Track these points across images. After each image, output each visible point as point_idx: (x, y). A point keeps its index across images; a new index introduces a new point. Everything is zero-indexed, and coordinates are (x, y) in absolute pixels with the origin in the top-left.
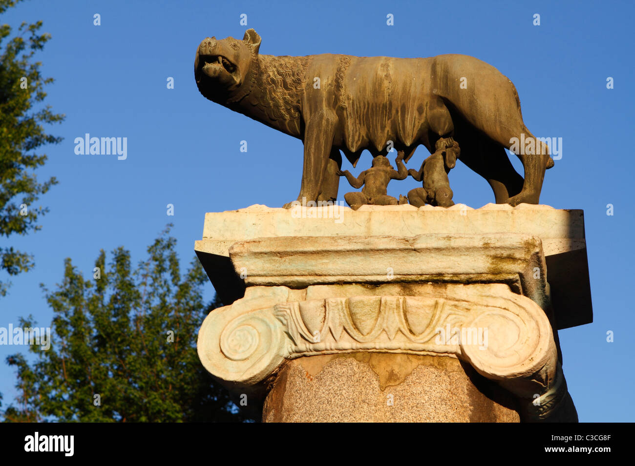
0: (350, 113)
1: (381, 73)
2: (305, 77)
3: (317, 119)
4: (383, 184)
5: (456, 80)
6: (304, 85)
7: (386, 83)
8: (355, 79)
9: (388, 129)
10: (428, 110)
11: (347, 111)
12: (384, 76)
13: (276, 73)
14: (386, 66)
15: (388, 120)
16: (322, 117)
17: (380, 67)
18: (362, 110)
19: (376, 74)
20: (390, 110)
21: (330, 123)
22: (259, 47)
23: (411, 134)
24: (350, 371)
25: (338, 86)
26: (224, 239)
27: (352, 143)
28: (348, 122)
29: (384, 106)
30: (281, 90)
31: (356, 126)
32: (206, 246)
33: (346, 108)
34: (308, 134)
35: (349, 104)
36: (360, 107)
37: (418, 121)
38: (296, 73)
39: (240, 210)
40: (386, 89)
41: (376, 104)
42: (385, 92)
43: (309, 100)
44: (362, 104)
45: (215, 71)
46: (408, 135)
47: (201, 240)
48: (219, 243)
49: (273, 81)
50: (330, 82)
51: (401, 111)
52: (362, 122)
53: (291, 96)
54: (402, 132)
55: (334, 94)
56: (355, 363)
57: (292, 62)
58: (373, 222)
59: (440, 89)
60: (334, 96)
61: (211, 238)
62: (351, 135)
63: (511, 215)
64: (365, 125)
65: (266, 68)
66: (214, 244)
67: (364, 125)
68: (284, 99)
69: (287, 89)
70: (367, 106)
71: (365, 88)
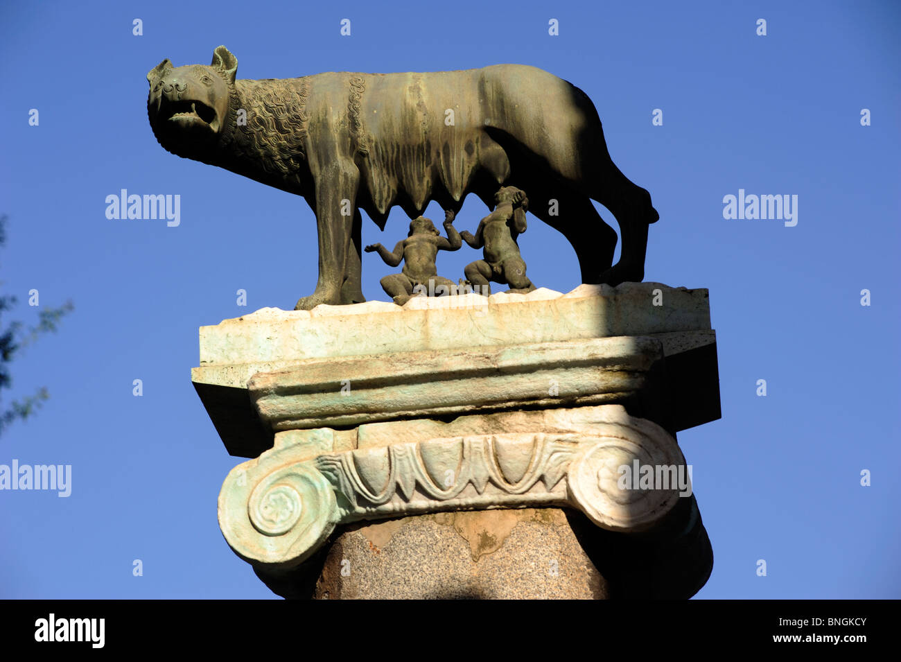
0: (374, 161)
1: (412, 102)
2: (305, 113)
3: (331, 175)
4: (430, 260)
5: (516, 106)
6: (305, 125)
7: (420, 116)
8: (375, 112)
9: (427, 179)
10: (480, 148)
11: (368, 157)
12: (415, 106)
13: (264, 109)
14: (415, 89)
15: (427, 166)
16: (337, 171)
17: (408, 93)
18: (390, 155)
19: (405, 104)
20: (429, 152)
21: (349, 179)
22: (235, 72)
23: (459, 185)
24: (429, 539)
25: (354, 124)
26: (230, 363)
27: (380, 201)
28: (371, 173)
29: (420, 148)
30: (274, 133)
31: (383, 178)
32: (208, 375)
33: (368, 154)
34: (320, 197)
35: (371, 147)
36: (387, 151)
37: (468, 164)
38: (291, 108)
39: (244, 317)
40: (420, 125)
41: (408, 146)
42: (420, 129)
43: (316, 147)
44: (389, 148)
45: (188, 123)
46: (457, 186)
47: (199, 366)
48: (226, 370)
49: (261, 121)
50: (341, 119)
51: (444, 153)
52: (391, 171)
53: (289, 141)
54: (447, 182)
55: (350, 136)
56: (435, 526)
57: (283, 89)
58: (430, 324)
59: (494, 119)
60: (349, 139)
61: (212, 361)
62: (378, 190)
63: (613, 302)
64: (396, 176)
65: (248, 103)
66: (218, 371)
67: (394, 175)
68: (279, 145)
69: (282, 131)
70: (396, 150)
71: (391, 125)
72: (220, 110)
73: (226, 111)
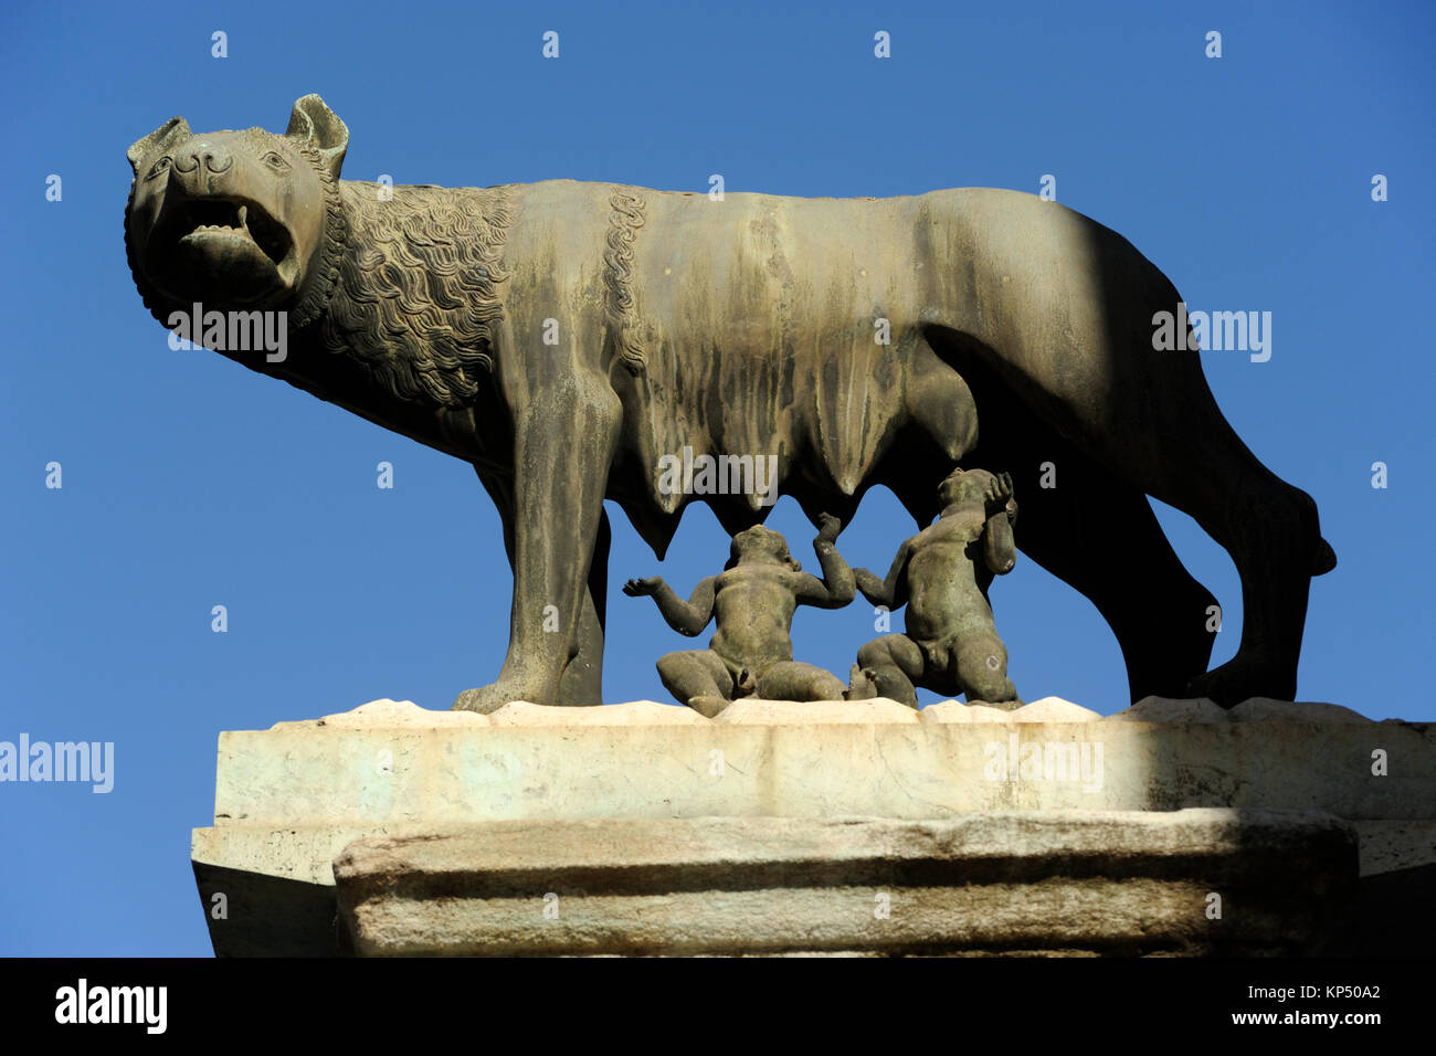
0: (657, 386)
1: (758, 255)
2: (501, 264)
3: (555, 407)
4: (779, 624)
5: (1005, 279)
6: (501, 291)
7: (774, 287)
8: (668, 272)
9: (781, 437)
10: (909, 374)
11: (644, 377)
12: (765, 264)
13: (403, 248)
14: (766, 228)
15: (783, 406)
16: (570, 400)
17: (748, 233)
18: (698, 376)
19: (740, 258)
20: (789, 373)
21: (599, 421)
22: (343, 157)
23: (856, 456)
25: (616, 294)
26: (289, 820)
28: (649, 415)
29: (770, 362)
30: (424, 306)
31: (676, 428)
32: (231, 847)
33: (643, 370)
34: (526, 457)
35: (651, 355)
36: (689, 364)
37: (878, 411)
38: (469, 250)
39: (328, 719)
40: (774, 309)
41: (743, 356)
42: (774, 317)
45: (228, 249)
46: (850, 460)
47: (212, 825)
48: (277, 838)
49: (395, 276)
50: (588, 282)
51: (825, 379)
52: (695, 412)
53: (460, 327)
54: (826, 449)
57: (451, 208)
58: (780, 759)
59: (950, 308)
60: (603, 331)
61: (244, 817)
63: (1229, 738)
64: (706, 426)
65: (368, 231)
66: (258, 838)
67: (701, 423)
68: (435, 335)
69: (444, 302)
70: (711, 363)
71: (703, 306)
72: (302, 235)
73: (316, 239)
